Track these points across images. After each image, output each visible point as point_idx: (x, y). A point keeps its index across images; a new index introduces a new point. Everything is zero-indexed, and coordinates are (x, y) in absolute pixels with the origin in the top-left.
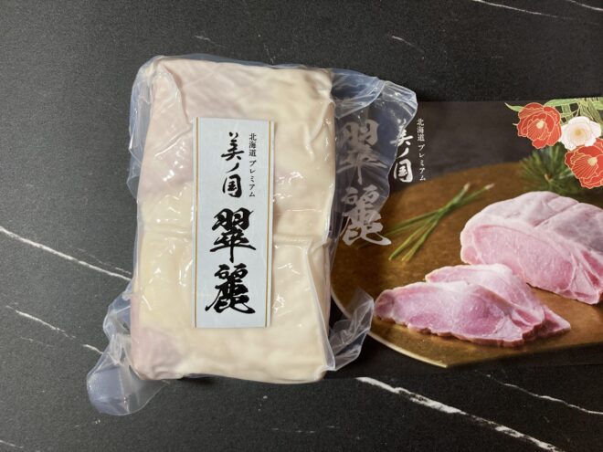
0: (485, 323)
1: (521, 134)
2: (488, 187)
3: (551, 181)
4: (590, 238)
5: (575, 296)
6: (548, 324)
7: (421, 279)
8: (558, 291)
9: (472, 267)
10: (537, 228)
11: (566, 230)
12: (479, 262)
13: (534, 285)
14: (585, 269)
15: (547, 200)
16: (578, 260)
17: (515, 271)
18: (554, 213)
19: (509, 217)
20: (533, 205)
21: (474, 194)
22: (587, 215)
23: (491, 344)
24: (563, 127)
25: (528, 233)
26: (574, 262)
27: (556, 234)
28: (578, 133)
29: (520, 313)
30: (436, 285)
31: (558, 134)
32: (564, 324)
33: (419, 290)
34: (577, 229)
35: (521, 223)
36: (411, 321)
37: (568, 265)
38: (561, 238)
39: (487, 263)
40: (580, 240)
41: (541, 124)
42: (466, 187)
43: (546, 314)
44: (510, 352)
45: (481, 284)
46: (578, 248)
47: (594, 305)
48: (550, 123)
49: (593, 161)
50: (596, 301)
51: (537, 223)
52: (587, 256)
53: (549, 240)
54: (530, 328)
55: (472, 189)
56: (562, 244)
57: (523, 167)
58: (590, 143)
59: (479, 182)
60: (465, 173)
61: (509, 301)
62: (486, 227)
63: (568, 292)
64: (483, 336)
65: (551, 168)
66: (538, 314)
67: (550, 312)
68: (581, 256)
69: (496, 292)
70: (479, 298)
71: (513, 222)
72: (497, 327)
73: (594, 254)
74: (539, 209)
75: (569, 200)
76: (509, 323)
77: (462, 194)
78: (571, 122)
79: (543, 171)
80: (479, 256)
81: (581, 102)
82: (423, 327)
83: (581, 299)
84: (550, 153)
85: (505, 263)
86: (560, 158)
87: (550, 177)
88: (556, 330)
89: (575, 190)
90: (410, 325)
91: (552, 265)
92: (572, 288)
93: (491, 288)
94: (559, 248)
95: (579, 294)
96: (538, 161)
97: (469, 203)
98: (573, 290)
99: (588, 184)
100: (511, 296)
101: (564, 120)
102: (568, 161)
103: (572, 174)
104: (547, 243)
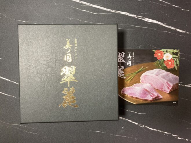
0: (144, 96)
1: (155, 56)
2: (147, 67)
3: (161, 67)
4: (168, 79)
5: (164, 91)
6: (158, 96)
7: (132, 86)
8: (160, 90)
9: (143, 84)
10: (157, 76)
11: (163, 77)
12: (144, 83)
13: (156, 88)
14: (167, 86)
15: (160, 71)
16: (165, 84)
17: (152, 85)
18: (161, 73)
19: (151, 74)
20: (157, 71)
21: (144, 69)
22: (168, 74)
23: (146, 100)
24: (164, 55)
25: (155, 77)
26: (164, 84)
27: (161, 78)
28: (167, 57)
29: (152, 94)
30: (135, 87)
31: (163, 57)
32: (161, 97)
33: (131, 88)
34: (165, 77)
35: (154, 75)
36: (129, 94)
37: (163, 85)
38: (162, 79)
39: (146, 83)
40: (166, 79)
41: (159, 54)
42: (142, 67)
43: (158, 94)
44: (149, 102)
45: (144, 88)
46: (165, 81)
47: (168, 93)
48: (161, 54)
49: (170, 63)
50: (168, 92)
51: (157, 75)
52: (167, 83)
53: (159, 79)
54: (154, 97)
55: (144, 67)
56: (162, 80)
57: (155, 63)
58: (170, 59)
59: (145, 66)
60: (142, 64)
61: (150, 91)
62: (146, 76)
63: (163, 90)
64: (144, 98)
65: (161, 64)
66: (156, 94)
67: (159, 94)
68: (166, 83)
69: (147, 89)
70: (144, 90)
71: (152, 75)
72: (147, 97)
73: (169, 82)
74: (158, 73)
75: (164, 71)
76: (150, 96)
77: (141, 68)
78: (166, 54)
79: (159, 64)
80: (144, 82)
81: (168, 50)
82: (131, 95)
83: (165, 92)
84: (161, 60)
85: (150, 83)
86: (163, 62)
87: (161, 66)
88: (159, 98)
89: (166, 69)
90: (129, 95)
91: (160, 84)
92: (164, 89)
93: (146, 88)
94: (161, 81)
95: (165, 91)
96: (158, 62)
97: (142, 70)
98: (164, 90)
99: (168, 68)
100: (150, 90)
101: (164, 54)
102: (165, 63)
103: (165, 65)
104: (159, 80)
